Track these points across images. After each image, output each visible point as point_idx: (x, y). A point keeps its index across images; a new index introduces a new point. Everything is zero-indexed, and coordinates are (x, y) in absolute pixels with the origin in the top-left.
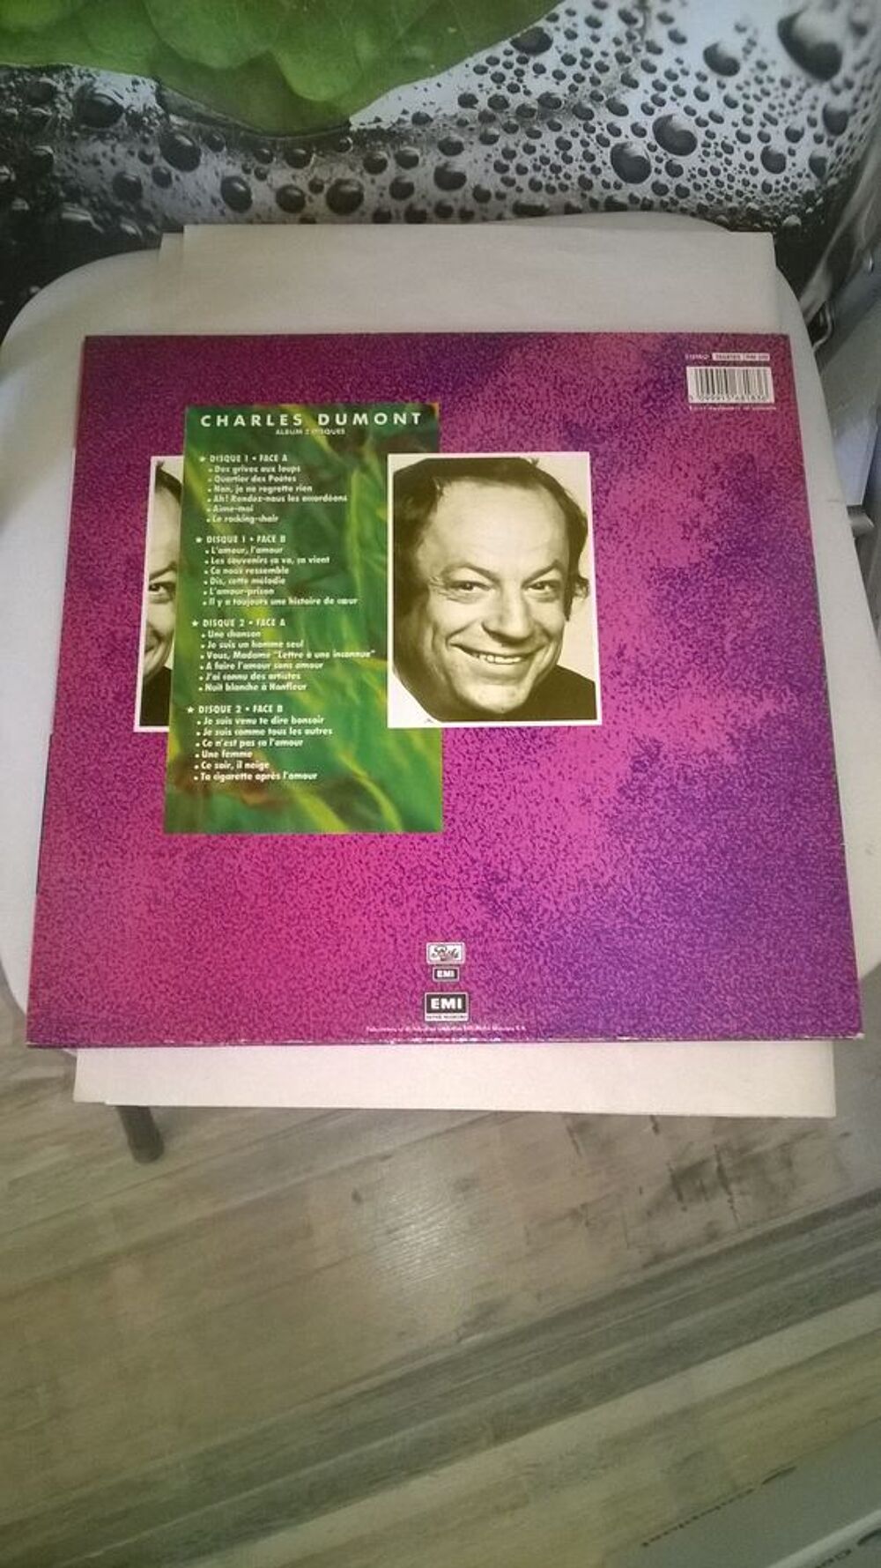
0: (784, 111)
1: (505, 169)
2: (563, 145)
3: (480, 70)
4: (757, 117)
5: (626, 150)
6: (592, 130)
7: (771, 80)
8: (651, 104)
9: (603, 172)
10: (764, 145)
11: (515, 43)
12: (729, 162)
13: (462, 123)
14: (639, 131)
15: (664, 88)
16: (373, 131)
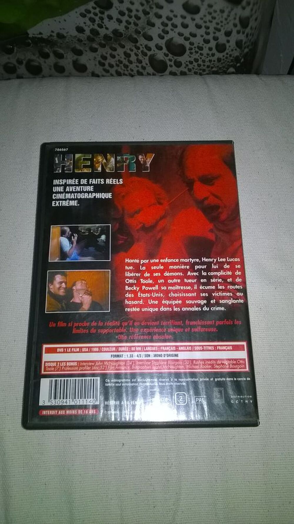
0: (223, 24)
1: (103, 65)
2: (127, 55)
3: (83, 15)
4: (211, 30)
5: (154, 57)
6: (138, 48)
7: (215, 11)
8: (162, 34)
9: (147, 68)
10: (216, 42)
11: (96, 3)
12: (202, 54)
13: (80, 41)
14: (159, 48)
15: (167, 25)
16: (38, 38)
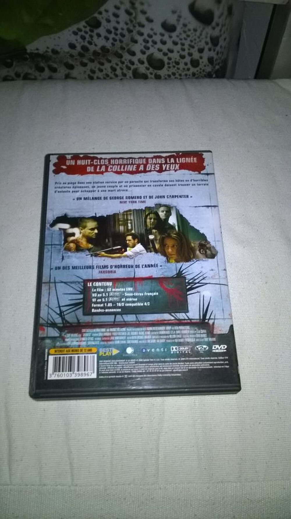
0: (196, 42)
2: (114, 69)
3: (75, 33)
4: (186, 47)
5: (137, 71)
6: (123, 63)
7: (189, 30)
8: (144, 50)
10: (190, 58)
11: (87, 22)
13: (72, 56)
14: (142, 62)
15: (147, 42)
16: (35, 54)
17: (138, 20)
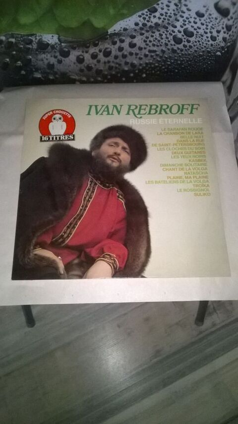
11: (148, 10)
17: (182, 9)
